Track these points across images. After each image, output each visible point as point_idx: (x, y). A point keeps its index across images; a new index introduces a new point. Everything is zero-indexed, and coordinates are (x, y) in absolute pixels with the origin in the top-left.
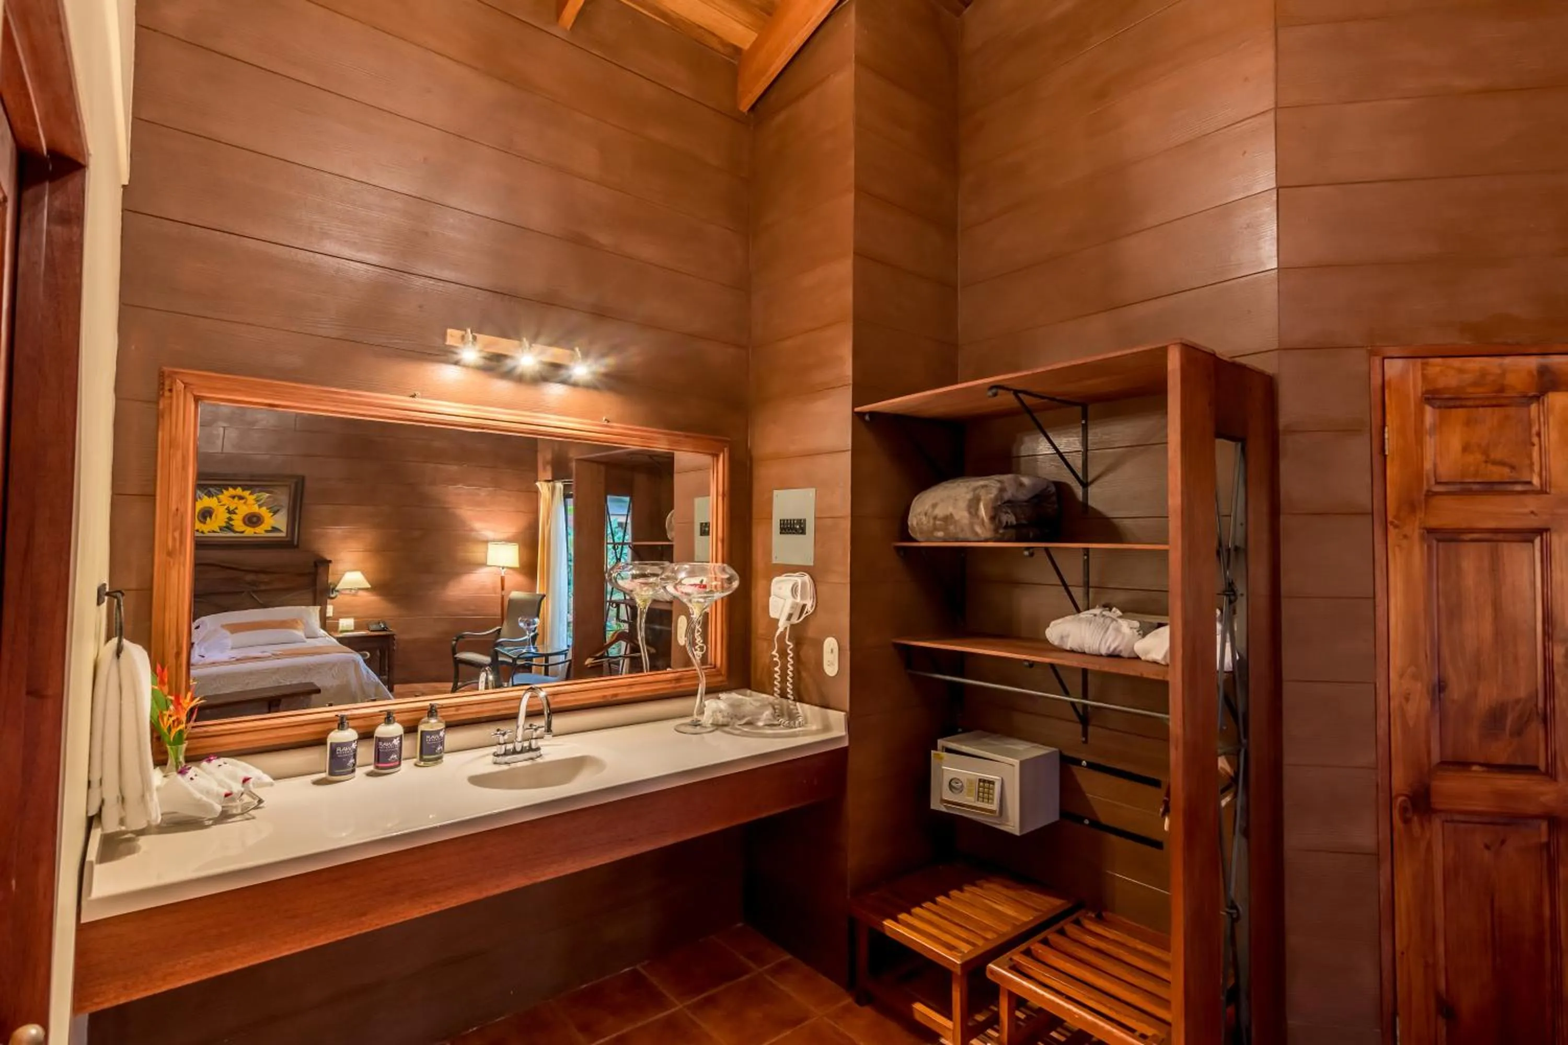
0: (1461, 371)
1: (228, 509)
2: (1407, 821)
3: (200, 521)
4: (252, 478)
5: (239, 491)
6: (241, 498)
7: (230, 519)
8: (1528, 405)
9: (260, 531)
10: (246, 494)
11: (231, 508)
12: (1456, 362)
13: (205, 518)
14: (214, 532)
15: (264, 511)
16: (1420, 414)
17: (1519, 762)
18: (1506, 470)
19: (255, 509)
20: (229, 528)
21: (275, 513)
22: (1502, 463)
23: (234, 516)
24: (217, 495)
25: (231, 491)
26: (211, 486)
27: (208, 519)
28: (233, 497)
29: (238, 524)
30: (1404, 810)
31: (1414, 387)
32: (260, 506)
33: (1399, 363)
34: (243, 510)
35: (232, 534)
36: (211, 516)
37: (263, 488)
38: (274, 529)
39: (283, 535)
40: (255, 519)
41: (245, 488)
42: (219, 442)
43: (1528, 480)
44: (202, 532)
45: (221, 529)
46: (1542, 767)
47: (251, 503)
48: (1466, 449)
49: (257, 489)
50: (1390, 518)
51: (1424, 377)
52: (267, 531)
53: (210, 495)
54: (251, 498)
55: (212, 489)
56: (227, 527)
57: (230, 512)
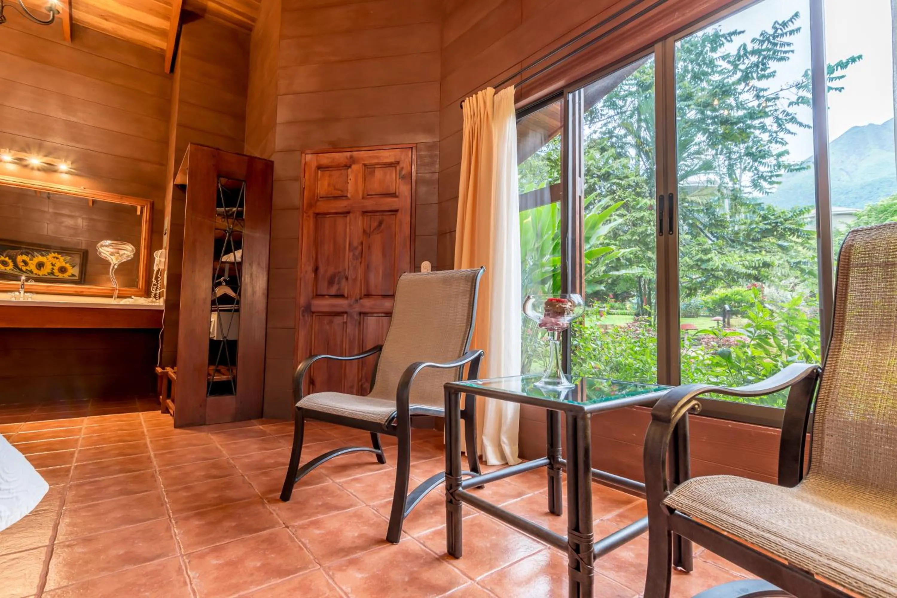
0: (328, 158)
1: (52, 263)
2: (303, 316)
3: (38, 269)
4: (62, 248)
5: (56, 255)
6: (57, 258)
7: (53, 269)
8: (348, 169)
9: (66, 276)
10: (59, 256)
11: (53, 263)
12: (327, 155)
13: (40, 267)
14: (45, 275)
15: (68, 266)
16: (316, 174)
17: (339, 294)
18: (340, 192)
19: (64, 264)
20: (52, 273)
21: (73, 267)
22: (339, 190)
23: (54, 268)
24: (46, 256)
25: (53, 255)
26: (43, 251)
27: (42, 268)
28: (54, 257)
29: (56, 271)
30: (303, 312)
31: (314, 165)
32: (66, 263)
33: (310, 156)
34: (58, 265)
35: (53, 277)
36: (43, 267)
37: (68, 254)
38: (73, 275)
39: (77, 278)
40: (63, 270)
41: (59, 253)
42: (46, 230)
43: (345, 195)
44: (39, 275)
45: (49, 274)
46: (346, 295)
47: (62, 261)
48: (329, 185)
49: (64, 254)
50: (305, 210)
51: (317, 160)
52: (69, 276)
53: (43, 255)
54: (62, 259)
55: (43, 253)
56: (51, 273)
57: (53, 265)
